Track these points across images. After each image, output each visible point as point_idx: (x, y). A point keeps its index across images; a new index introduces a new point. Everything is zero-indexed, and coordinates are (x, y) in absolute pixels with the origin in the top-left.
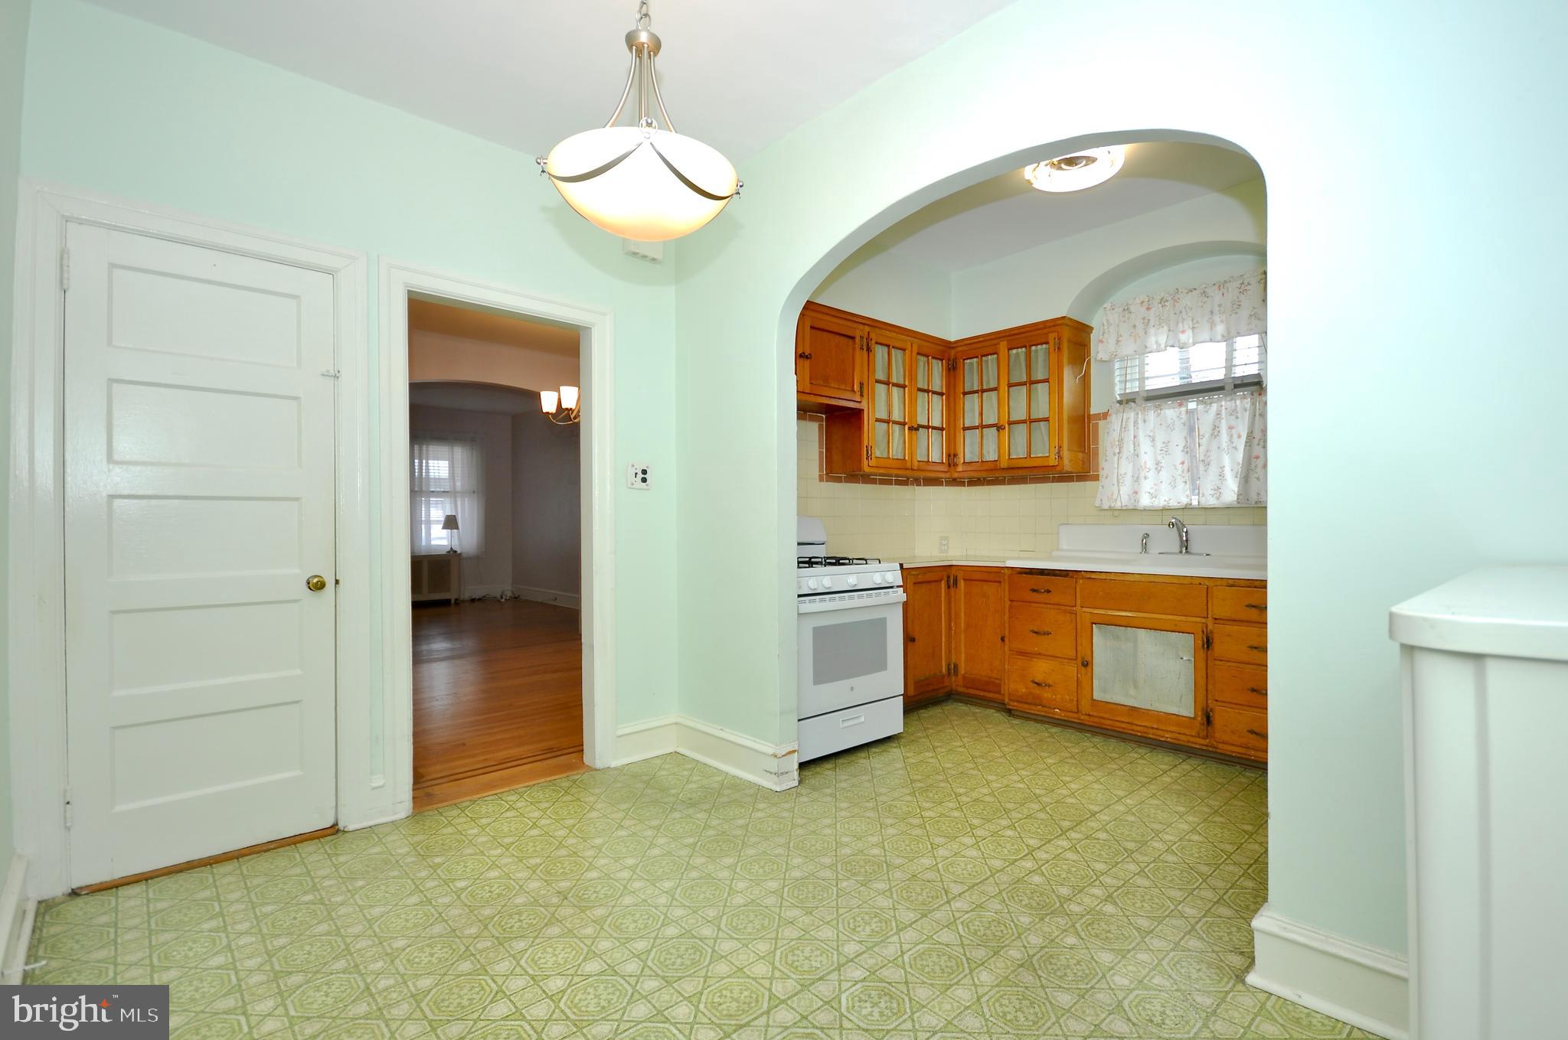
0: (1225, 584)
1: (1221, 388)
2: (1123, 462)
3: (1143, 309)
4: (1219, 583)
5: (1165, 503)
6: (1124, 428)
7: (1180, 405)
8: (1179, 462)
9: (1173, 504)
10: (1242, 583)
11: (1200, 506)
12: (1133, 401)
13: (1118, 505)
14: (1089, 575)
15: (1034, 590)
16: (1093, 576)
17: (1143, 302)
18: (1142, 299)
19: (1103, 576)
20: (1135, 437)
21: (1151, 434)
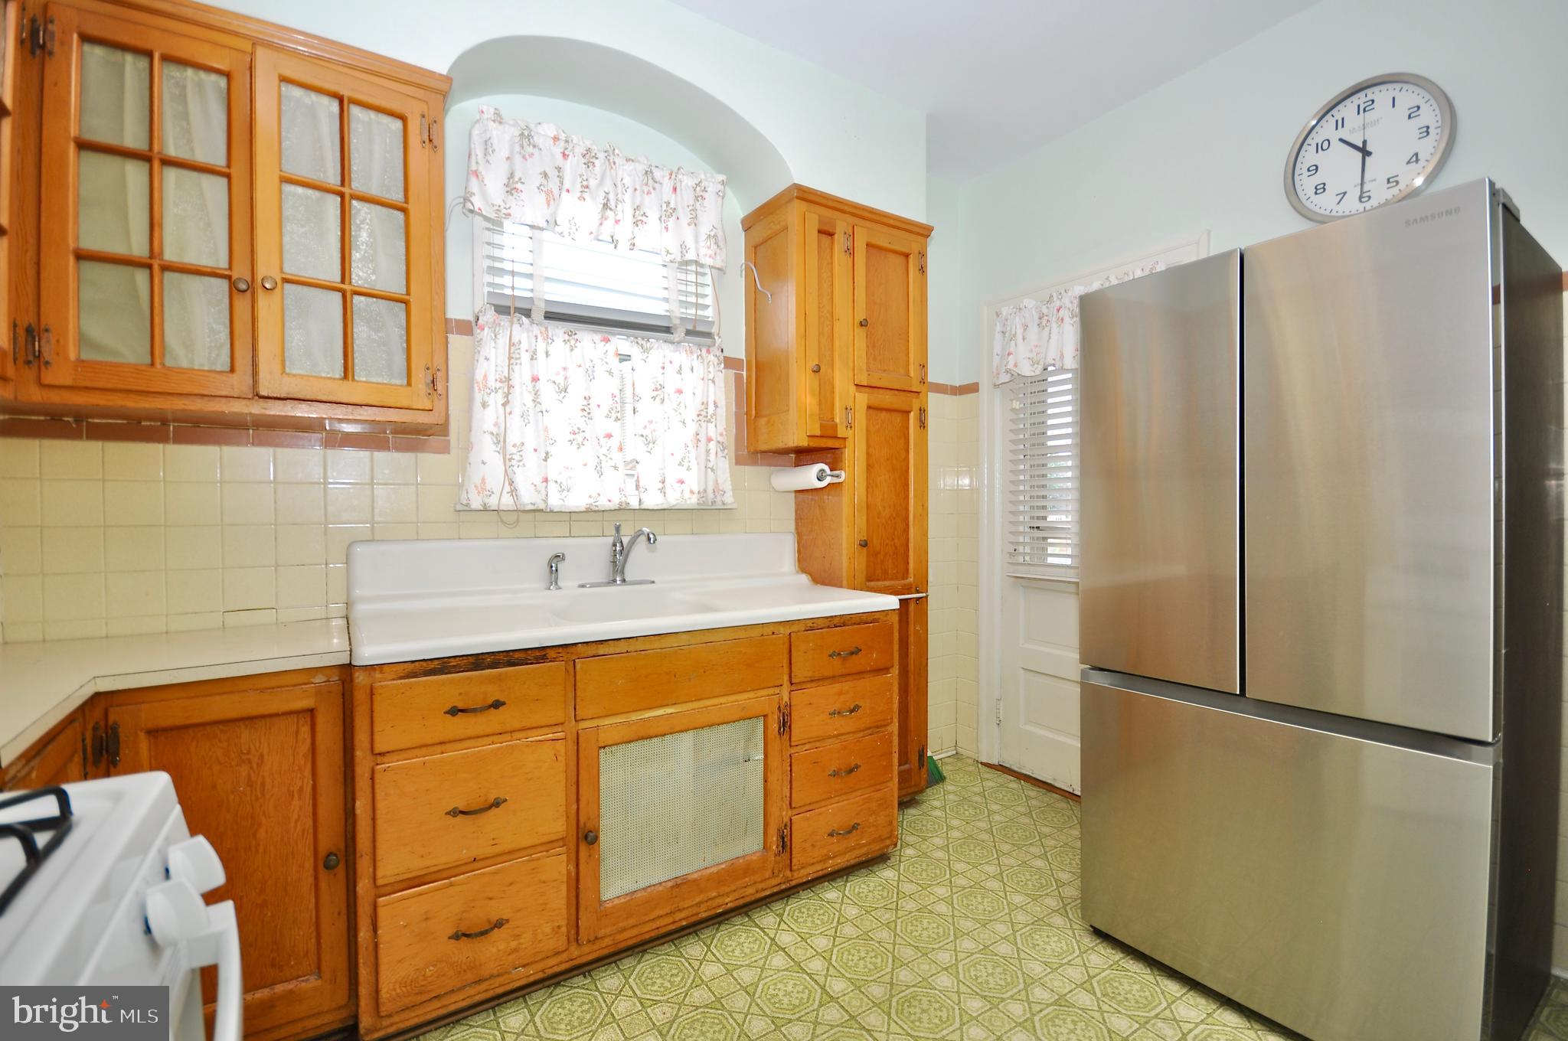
0: (803, 629)
1: (667, 330)
2: (515, 422)
3: (558, 150)
4: (795, 628)
5: (591, 501)
6: (512, 359)
7: (607, 341)
8: (603, 435)
9: (603, 503)
10: (821, 623)
11: (643, 507)
12: (527, 313)
13: (507, 502)
14: (592, 651)
15: (454, 711)
16: (602, 650)
17: (556, 139)
18: (555, 133)
19: (622, 647)
20: (535, 379)
21: (560, 380)
